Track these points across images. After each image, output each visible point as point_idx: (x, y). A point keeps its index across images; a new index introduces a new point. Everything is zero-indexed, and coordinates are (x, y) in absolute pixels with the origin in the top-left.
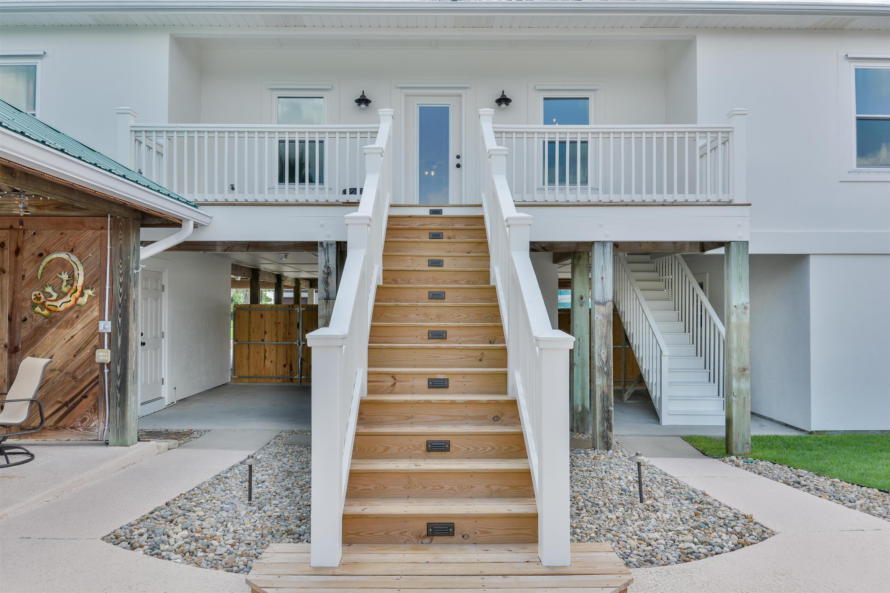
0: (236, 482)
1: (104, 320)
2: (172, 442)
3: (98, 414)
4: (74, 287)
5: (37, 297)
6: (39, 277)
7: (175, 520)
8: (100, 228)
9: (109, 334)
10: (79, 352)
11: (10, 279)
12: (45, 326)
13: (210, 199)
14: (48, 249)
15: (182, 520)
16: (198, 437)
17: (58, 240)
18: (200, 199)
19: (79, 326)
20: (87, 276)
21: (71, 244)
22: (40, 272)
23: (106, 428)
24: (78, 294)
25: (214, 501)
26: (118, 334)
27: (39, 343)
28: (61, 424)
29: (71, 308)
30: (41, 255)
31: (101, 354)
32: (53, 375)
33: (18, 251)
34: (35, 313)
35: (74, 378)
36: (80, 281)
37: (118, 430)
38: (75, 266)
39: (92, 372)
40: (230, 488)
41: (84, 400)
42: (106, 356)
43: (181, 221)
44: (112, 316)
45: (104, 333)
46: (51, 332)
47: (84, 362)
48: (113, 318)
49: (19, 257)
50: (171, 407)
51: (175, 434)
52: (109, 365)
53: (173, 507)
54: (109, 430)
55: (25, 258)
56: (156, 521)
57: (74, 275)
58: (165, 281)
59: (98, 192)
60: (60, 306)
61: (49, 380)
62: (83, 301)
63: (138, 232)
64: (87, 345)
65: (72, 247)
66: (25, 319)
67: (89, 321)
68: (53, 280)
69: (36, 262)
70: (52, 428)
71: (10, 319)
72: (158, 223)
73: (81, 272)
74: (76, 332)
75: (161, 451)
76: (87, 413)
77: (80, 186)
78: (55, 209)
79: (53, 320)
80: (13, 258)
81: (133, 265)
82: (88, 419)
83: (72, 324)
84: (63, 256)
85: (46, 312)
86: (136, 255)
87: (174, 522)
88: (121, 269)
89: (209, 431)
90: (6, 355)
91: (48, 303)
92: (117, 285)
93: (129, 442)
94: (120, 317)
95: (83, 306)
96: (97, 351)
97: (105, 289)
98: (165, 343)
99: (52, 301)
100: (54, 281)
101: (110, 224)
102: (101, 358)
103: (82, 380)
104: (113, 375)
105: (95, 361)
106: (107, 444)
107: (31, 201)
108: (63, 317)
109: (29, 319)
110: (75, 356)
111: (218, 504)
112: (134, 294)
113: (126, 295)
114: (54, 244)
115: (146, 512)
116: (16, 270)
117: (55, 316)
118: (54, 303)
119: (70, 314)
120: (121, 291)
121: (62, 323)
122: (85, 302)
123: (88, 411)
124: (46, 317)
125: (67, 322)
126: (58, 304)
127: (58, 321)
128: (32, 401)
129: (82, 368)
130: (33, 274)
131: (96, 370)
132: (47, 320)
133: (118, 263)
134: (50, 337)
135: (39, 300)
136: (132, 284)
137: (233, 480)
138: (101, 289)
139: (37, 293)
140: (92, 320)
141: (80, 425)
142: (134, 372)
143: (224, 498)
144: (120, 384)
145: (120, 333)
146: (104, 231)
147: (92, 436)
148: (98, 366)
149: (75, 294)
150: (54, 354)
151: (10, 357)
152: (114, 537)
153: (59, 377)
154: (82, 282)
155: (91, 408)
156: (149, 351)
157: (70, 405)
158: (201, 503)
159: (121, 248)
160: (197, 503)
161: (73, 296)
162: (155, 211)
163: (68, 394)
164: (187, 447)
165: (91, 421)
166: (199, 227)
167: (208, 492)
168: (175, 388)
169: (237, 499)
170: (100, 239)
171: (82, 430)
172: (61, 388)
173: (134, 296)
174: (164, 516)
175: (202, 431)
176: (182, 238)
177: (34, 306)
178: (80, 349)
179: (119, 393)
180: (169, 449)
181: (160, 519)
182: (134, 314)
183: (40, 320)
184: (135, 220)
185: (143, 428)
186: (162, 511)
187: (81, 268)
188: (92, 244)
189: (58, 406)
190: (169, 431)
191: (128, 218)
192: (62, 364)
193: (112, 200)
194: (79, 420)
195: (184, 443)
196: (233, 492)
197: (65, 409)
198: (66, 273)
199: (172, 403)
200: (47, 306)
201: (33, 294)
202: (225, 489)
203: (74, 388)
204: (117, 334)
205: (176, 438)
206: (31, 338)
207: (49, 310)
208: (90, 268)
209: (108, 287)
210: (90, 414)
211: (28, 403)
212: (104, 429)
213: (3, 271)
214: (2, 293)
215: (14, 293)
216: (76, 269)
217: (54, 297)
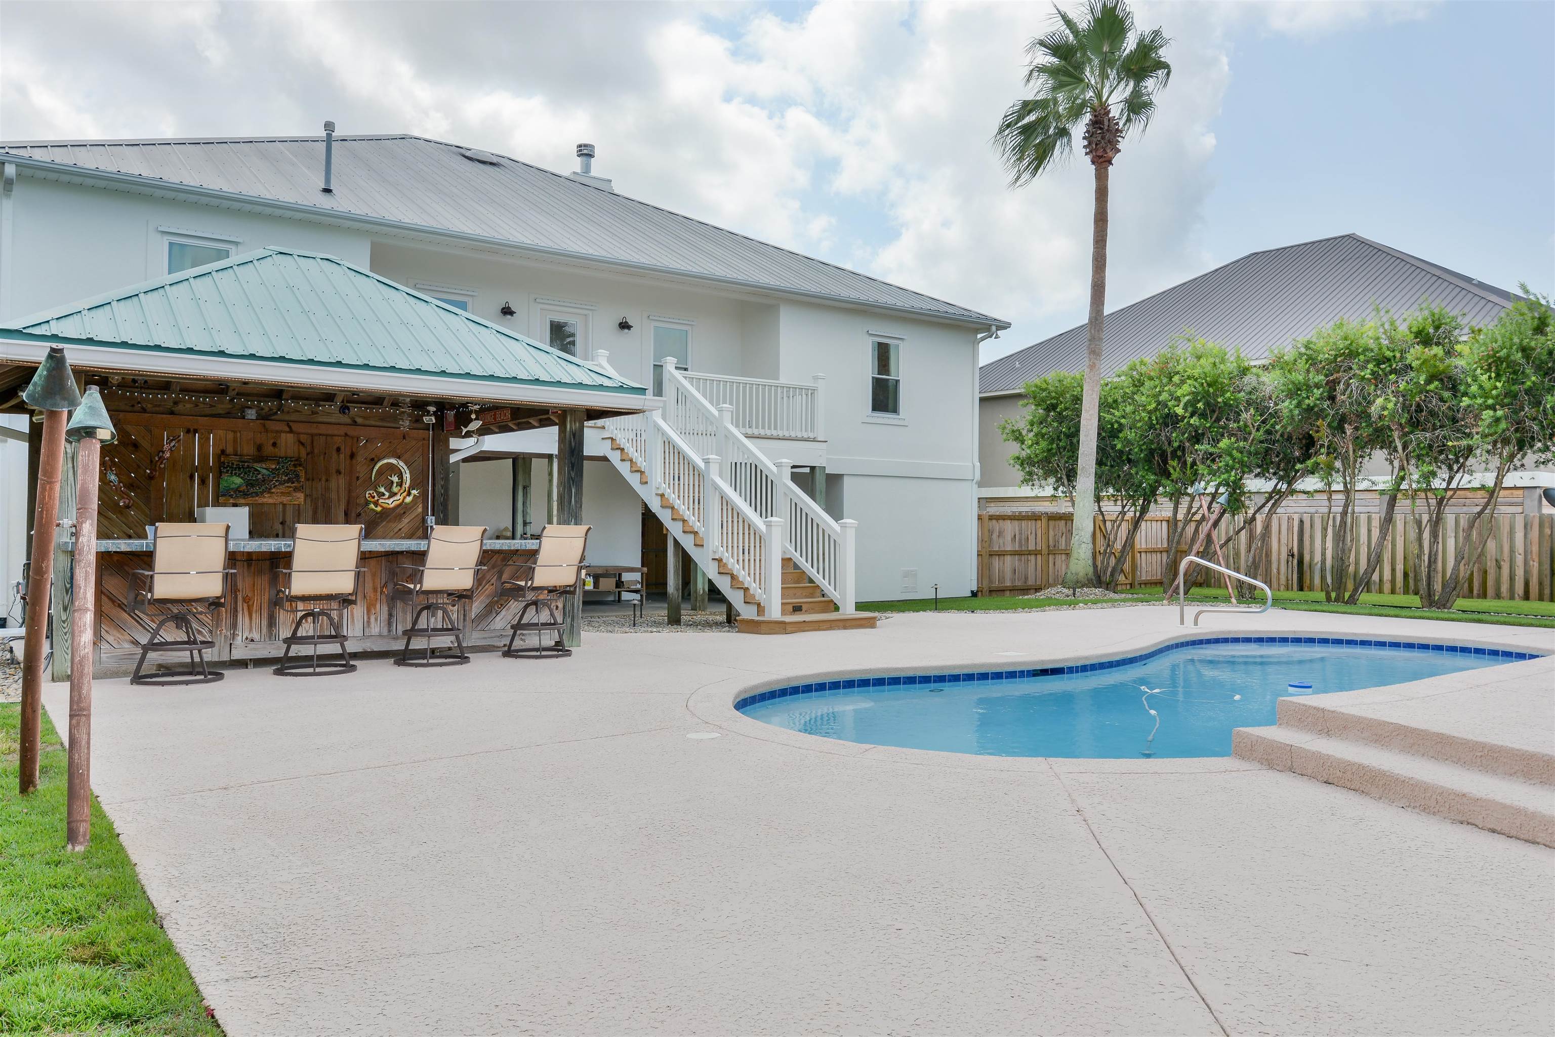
1: (428, 516)
4: (403, 488)
5: (371, 496)
6: (372, 479)
8: (421, 438)
11: (346, 479)
12: (376, 520)
14: (379, 455)
17: (387, 448)
19: (406, 520)
20: (413, 478)
21: (399, 450)
22: (373, 474)
24: (405, 494)
29: (400, 505)
30: (374, 460)
33: (352, 456)
34: (369, 509)
36: (407, 483)
38: (403, 470)
45: (427, 527)
46: (382, 525)
48: (436, 515)
49: (354, 461)
55: (359, 463)
57: (402, 478)
62: (409, 499)
63: (448, 440)
65: (399, 454)
67: (414, 517)
68: (385, 482)
69: (370, 466)
71: (345, 514)
73: (408, 475)
74: (403, 526)
78: (379, 421)
79: (384, 516)
80: (349, 462)
83: (400, 519)
84: (393, 461)
85: (378, 508)
88: (442, 474)
91: (381, 501)
92: (438, 487)
94: (442, 513)
95: (410, 503)
97: (428, 490)
99: (384, 499)
108: (392, 513)
109: (363, 514)
113: (446, 496)
114: (385, 451)
116: (351, 472)
117: (385, 512)
118: (386, 501)
119: (399, 510)
120: (442, 492)
121: (391, 518)
122: (411, 501)
124: (378, 513)
125: (396, 517)
127: (388, 516)
130: (367, 476)
132: (379, 515)
133: (439, 469)
134: (380, 530)
135: (373, 499)
138: (425, 490)
139: (371, 492)
140: (417, 516)
146: (425, 441)
149: (403, 494)
154: (409, 484)
159: (441, 456)
161: (401, 496)
170: (422, 448)
177: (368, 503)
183: (373, 515)
187: (408, 472)
188: (416, 451)
198: (396, 476)
200: (380, 504)
201: (367, 493)
207: (382, 507)
208: (415, 471)
209: (430, 489)
213: (339, 472)
214: (338, 491)
215: (350, 491)
216: (404, 474)
217: (387, 496)
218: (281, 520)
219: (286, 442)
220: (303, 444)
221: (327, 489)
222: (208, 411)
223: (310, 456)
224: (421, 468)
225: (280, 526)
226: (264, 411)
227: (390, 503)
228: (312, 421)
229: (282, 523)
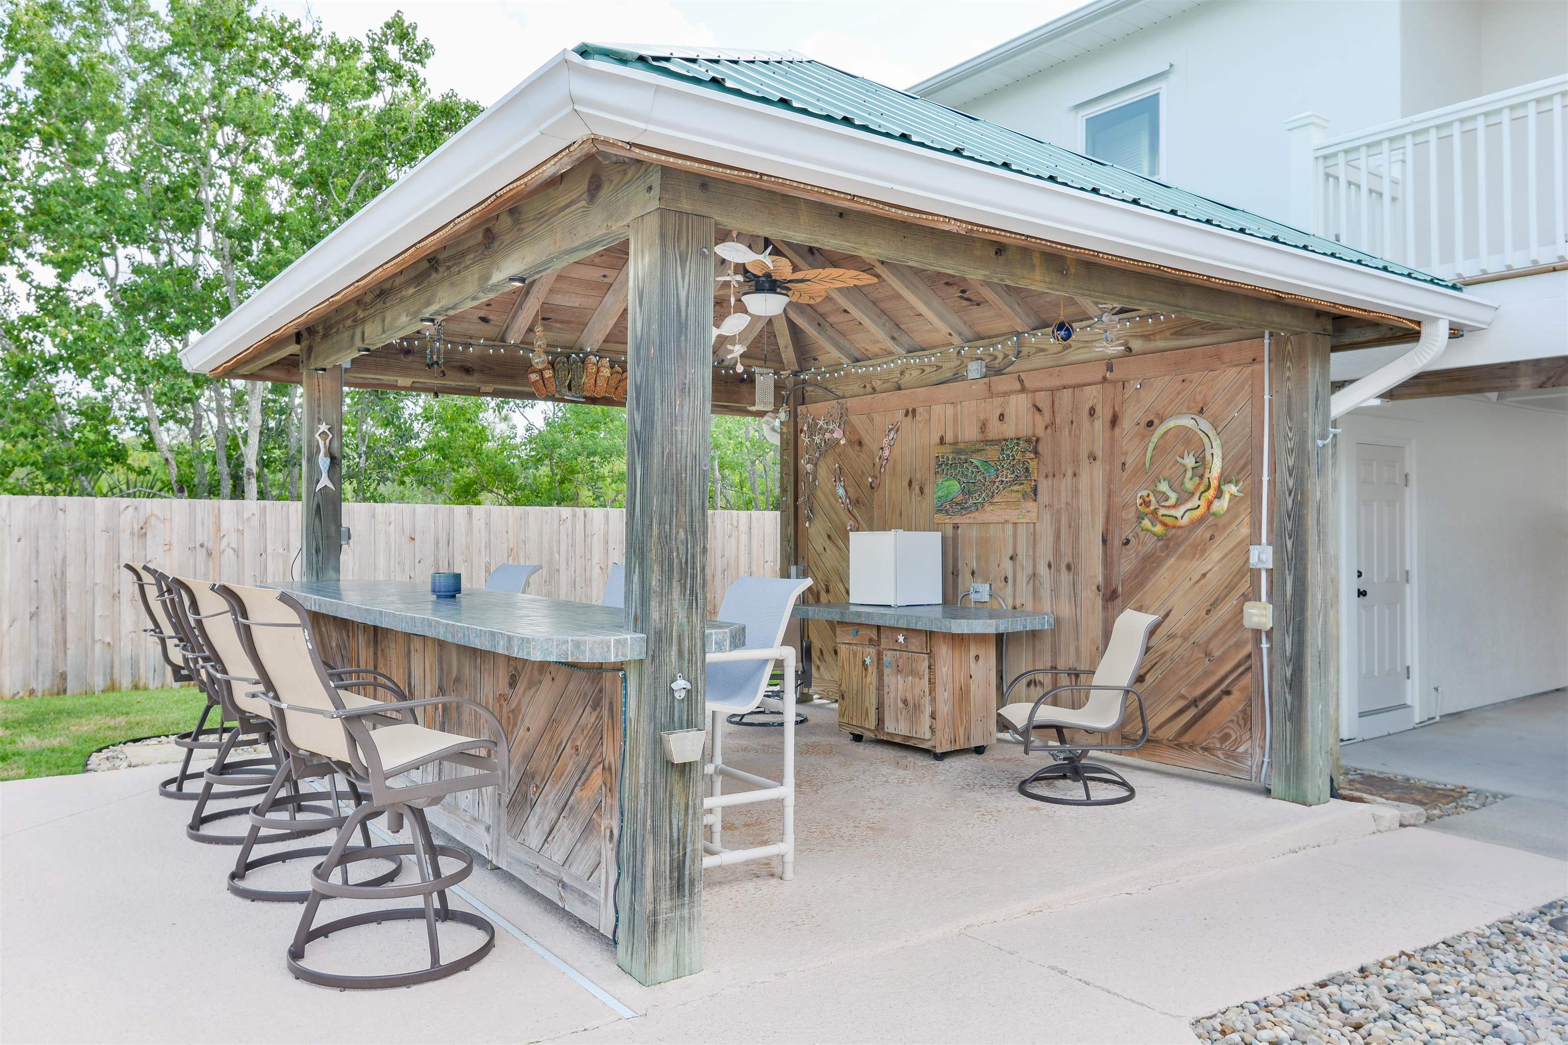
0: (1551, 956)
1: (1260, 544)
2: (1412, 811)
3: (1251, 729)
4: (1206, 480)
5: (1144, 501)
6: (1147, 464)
7: (1367, 1027)
8: (1250, 360)
9: (1270, 572)
10: (1214, 604)
11: (1104, 470)
12: (1158, 553)
13: (1494, 267)
14: (1161, 412)
15: (1382, 1033)
16: (1477, 806)
17: (1178, 393)
18: (1469, 270)
19: (1215, 554)
20: (1229, 458)
21: (1199, 398)
22: (1149, 454)
23: (1266, 760)
24: (1211, 493)
25: (1478, 999)
26: (1287, 572)
27: (1150, 585)
28: (1185, 739)
29: (1201, 520)
30: (1150, 424)
31: (1254, 611)
32: (1172, 645)
33: (1114, 421)
34: (1142, 530)
35: (1208, 654)
36: (1216, 468)
37: (1288, 768)
38: (1206, 440)
39: (1238, 645)
40: (1530, 968)
41: (1226, 699)
42: (1262, 616)
43: (1419, 323)
44: (1274, 536)
45: (1259, 570)
46: (1168, 565)
47: (1225, 626)
48: (1277, 542)
49: (1117, 431)
50: (1427, 728)
51: (1424, 792)
52: (1269, 633)
53: (1374, 983)
54: (1270, 764)
55: (1126, 431)
56: (1323, 1017)
57: (1204, 458)
58: (1411, 466)
59: (1216, 278)
60: (1182, 517)
61: (1164, 654)
62: (1221, 505)
63: (1326, 361)
64: (1229, 592)
65: (1201, 405)
66: (1127, 542)
67: (1231, 546)
68: (1170, 469)
69: (1143, 437)
70: (1172, 744)
71: (1104, 541)
72: (1372, 337)
73: (1218, 452)
74: (1209, 567)
75: (1382, 828)
76: (1231, 725)
77: (1176, 270)
78: (1173, 337)
79: (1172, 544)
80: (1108, 434)
81: (1314, 429)
82: (1233, 738)
83: (1203, 551)
84: (1186, 421)
85: (1158, 529)
86: (1320, 408)
87: (1362, 1031)
88: (1291, 440)
89: (1505, 797)
90: (1099, 602)
91: (1162, 511)
92: (1282, 472)
93: (1310, 798)
94: (1290, 538)
95: (1222, 516)
96: (1247, 604)
97: (1261, 482)
98: (1412, 594)
99: (1169, 507)
100: (1171, 472)
101: (1269, 351)
102: (1255, 619)
103: (1222, 659)
104: (1277, 655)
105: (1242, 625)
106: (1268, 792)
107: (1134, 328)
108: (1186, 539)
109: (1133, 541)
110: (1208, 612)
111: (1489, 1011)
112: (1318, 489)
113: (1299, 493)
114: (1172, 401)
115: (1308, 980)
116: (1112, 454)
117: (1173, 536)
118: (1172, 512)
119: (1199, 531)
120: (1291, 485)
121: (1185, 549)
122: (1225, 509)
123: (1232, 721)
124: (1159, 538)
125: (1195, 547)
126: (1178, 513)
127: (1178, 545)
128: (1127, 692)
129: (1221, 636)
130: (1138, 459)
131: (1245, 642)
132: (1161, 543)
133: (1284, 429)
134: (1166, 575)
135: (1148, 507)
136: (1313, 469)
137: (1545, 947)
138: (1253, 482)
139: (1145, 493)
140: (1239, 544)
141: (1218, 746)
142: (1320, 652)
143: (1508, 995)
144: (1292, 675)
145: (1290, 570)
146: (1256, 367)
147: (1240, 770)
148: (1249, 635)
149: (1206, 494)
150: (1173, 607)
151: (1105, 608)
152: (1219, 1028)
153: (1181, 650)
154: (1219, 470)
155: (1238, 716)
156: (1376, 608)
157: (1202, 705)
158: (1446, 992)
159: (1289, 397)
160: (1435, 989)
161: (1203, 498)
162: (1354, 308)
163: (1197, 683)
164: (1446, 828)
165: (1238, 742)
166: (1465, 333)
167: (1471, 966)
168: (1436, 689)
169: (1544, 1010)
170: (1250, 383)
171: (1222, 756)
172: (1186, 670)
173: (1318, 494)
174: (1346, 1005)
175: (1488, 794)
176: (1421, 361)
177: (1140, 517)
178: (1217, 599)
179: (1290, 693)
180: (1402, 825)
181: (1334, 1009)
182: (1319, 533)
183: (1150, 544)
184: (1319, 336)
185: (1358, 766)
186: (1347, 987)
187: (1217, 443)
188: (1237, 394)
189: (1181, 704)
190: (1412, 781)
191: (1302, 333)
192: (1186, 626)
193: (1250, 293)
194: (1217, 736)
195: (1440, 817)
196: (1538, 983)
197: (1192, 713)
198: (1191, 455)
199: (1430, 719)
200: (1161, 518)
201: (1139, 495)
202: (1518, 968)
203: (1207, 673)
204: (1283, 573)
205: (1425, 801)
206: (1137, 576)
207: (1164, 524)
208: (1234, 441)
209: (1265, 478)
210: (1235, 727)
211: (1120, 695)
212: (1263, 762)
213: (1093, 457)
214: (1092, 496)
215: (1110, 495)
216: (1208, 447)
217: (1172, 501)
218: (1011, 553)
219: (1017, 412)
220: (1039, 410)
221: (1076, 492)
222: (935, 378)
223: (1049, 431)
224: (1248, 430)
225: (1010, 563)
226: (997, 361)
227: (1179, 515)
228: (1061, 362)
229: (1011, 558)
